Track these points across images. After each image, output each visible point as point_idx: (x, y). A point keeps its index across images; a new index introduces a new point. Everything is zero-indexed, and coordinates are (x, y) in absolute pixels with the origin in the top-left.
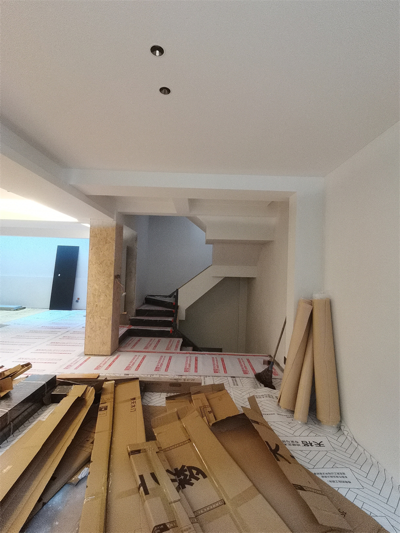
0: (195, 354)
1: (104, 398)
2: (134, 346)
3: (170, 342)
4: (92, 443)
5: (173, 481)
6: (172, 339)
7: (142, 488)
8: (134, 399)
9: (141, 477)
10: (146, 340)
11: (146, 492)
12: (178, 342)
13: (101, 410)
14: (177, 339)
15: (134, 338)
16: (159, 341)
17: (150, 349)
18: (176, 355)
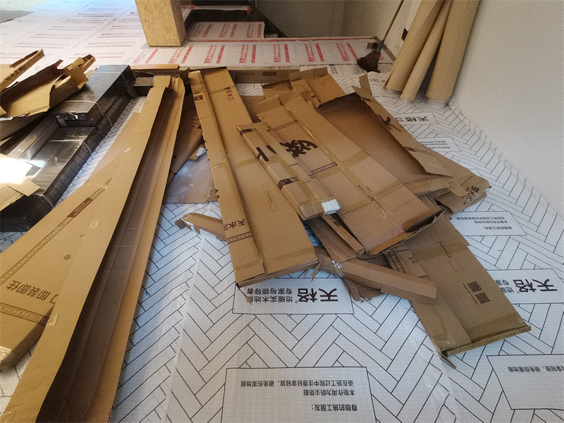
0: (283, 40)
1: (194, 88)
2: (206, 33)
3: (249, 27)
4: (200, 127)
5: (288, 150)
6: (252, 23)
7: (261, 157)
8: (228, 88)
9: (258, 149)
10: (218, 26)
11: (266, 159)
12: (260, 27)
13: (196, 99)
14: (257, 24)
15: (203, 23)
16: (235, 27)
17: (227, 37)
18: (261, 43)
